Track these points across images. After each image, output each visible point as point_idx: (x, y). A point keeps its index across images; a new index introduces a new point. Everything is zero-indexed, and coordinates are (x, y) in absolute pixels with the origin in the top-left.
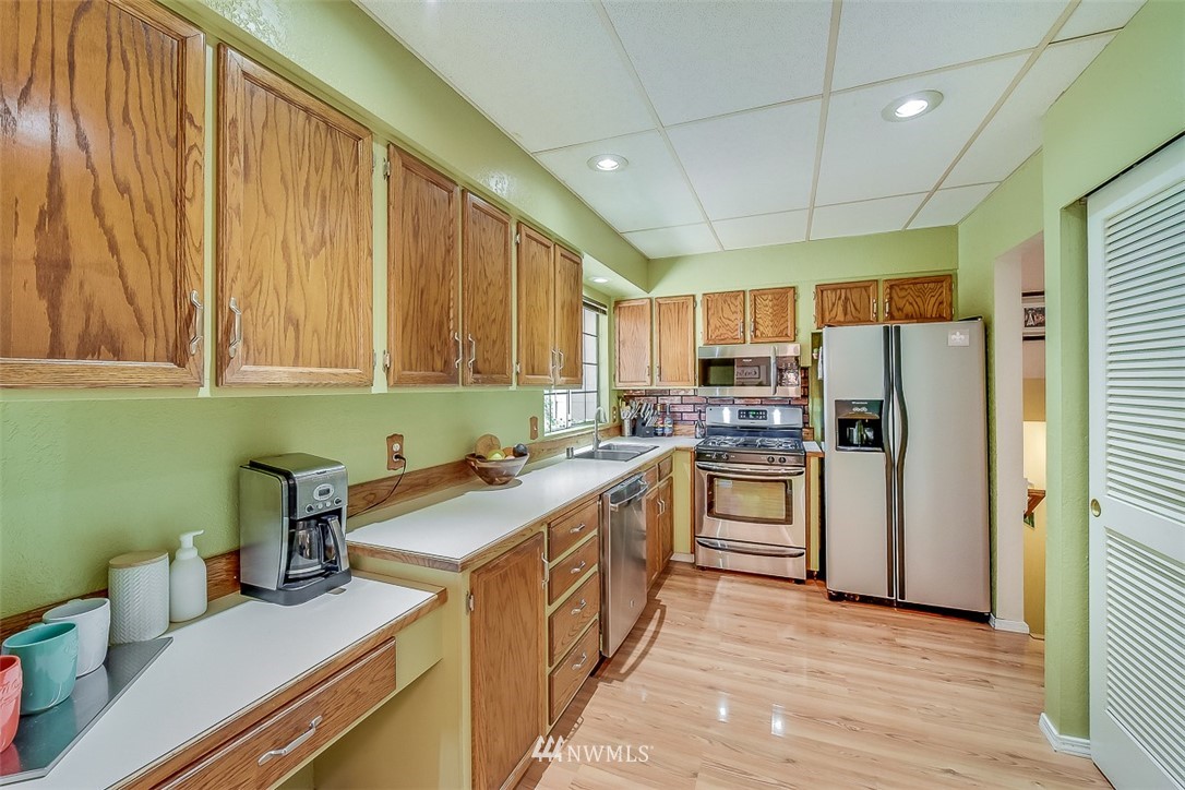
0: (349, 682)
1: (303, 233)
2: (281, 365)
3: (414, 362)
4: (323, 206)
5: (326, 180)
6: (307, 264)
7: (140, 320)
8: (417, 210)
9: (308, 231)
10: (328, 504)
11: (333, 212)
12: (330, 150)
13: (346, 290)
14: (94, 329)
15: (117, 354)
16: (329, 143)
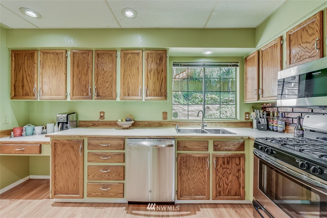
0: (29, 147)
1: (52, 74)
2: (48, 96)
3: (77, 94)
4: (56, 68)
5: (56, 63)
6: (53, 79)
7: (30, 91)
8: (78, 61)
9: (53, 73)
10: (62, 121)
11: (58, 69)
12: (57, 57)
13: (60, 82)
14: (26, 93)
15: (28, 95)
16: (57, 56)
